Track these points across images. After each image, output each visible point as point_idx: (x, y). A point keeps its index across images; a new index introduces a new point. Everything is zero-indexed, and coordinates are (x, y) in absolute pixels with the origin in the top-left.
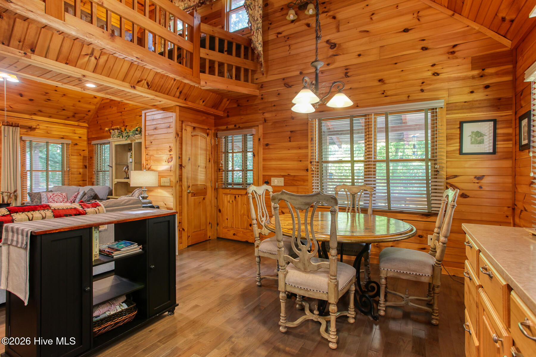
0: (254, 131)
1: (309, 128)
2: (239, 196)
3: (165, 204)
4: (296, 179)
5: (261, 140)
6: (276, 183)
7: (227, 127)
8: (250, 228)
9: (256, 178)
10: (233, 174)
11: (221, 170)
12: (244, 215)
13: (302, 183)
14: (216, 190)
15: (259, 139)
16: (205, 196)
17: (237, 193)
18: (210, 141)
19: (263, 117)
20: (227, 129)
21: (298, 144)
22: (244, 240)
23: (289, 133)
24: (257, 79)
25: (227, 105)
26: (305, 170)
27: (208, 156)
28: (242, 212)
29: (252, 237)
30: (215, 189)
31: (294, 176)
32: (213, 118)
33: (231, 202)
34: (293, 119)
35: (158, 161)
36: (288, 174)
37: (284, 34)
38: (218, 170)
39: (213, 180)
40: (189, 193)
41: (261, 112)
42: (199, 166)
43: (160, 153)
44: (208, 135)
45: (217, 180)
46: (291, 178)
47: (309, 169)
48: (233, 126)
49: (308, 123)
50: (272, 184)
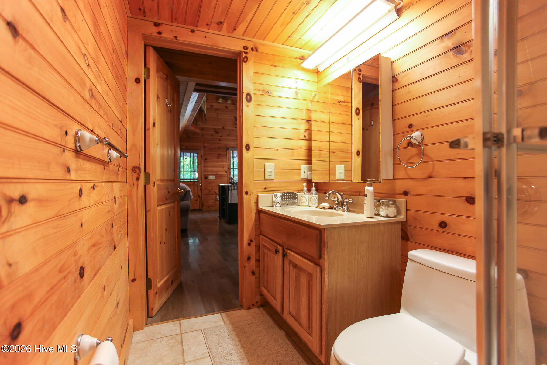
1: (228, 153)
5: (203, 156)
8: (196, 202)
9: (200, 176)
24: (199, 125)
37: (214, 107)
41: (202, 142)
47: (228, 172)
48: (185, 148)
49: (227, 151)
50: (209, 179)
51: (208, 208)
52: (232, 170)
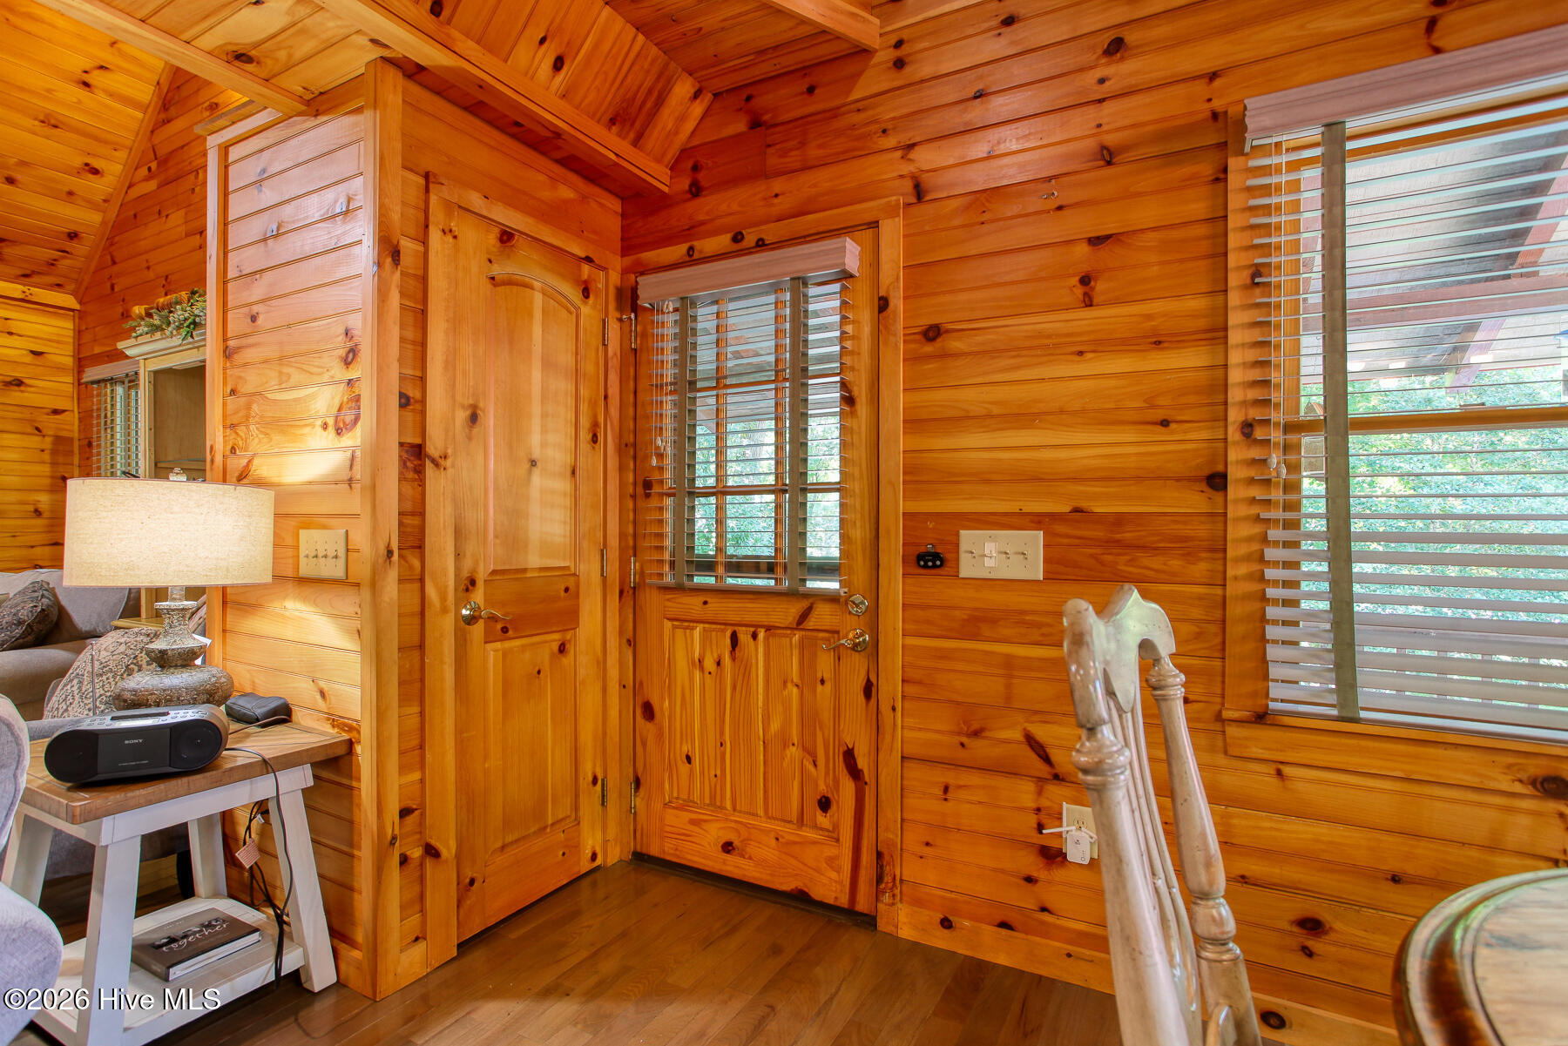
0: (851, 254)
2: (755, 636)
3: (323, 694)
4: (1128, 535)
5: (898, 303)
6: (988, 563)
7: (691, 249)
8: (822, 819)
9: (859, 533)
10: (720, 509)
11: (656, 489)
12: (785, 746)
13: (1176, 564)
14: (630, 593)
15: (883, 304)
16: (569, 635)
17: (748, 618)
18: (597, 329)
19: (906, 169)
20: (692, 259)
21: (1149, 317)
22: (787, 885)
23: (1083, 250)
25: (690, 126)
26: (1193, 480)
27: (584, 407)
28: (775, 726)
29: (834, 875)
30: (621, 593)
31: (1119, 520)
32: (615, 205)
33: (709, 664)
34: (1109, 163)
35: (285, 424)
36: (1077, 510)
38: (640, 490)
39: (614, 542)
40: (471, 620)
41: (891, 141)
42: (533, 463)
43: (296, 377)
44: (586, 293)
45: (632, 545)
46: (1099, 533)
47: (1235, 473)
48: (723, 241)
49: (1221, 177)
50: (967, 569)
51: (946, 923)
52: (1313, 444)
